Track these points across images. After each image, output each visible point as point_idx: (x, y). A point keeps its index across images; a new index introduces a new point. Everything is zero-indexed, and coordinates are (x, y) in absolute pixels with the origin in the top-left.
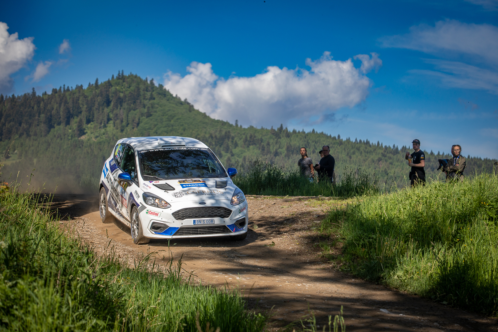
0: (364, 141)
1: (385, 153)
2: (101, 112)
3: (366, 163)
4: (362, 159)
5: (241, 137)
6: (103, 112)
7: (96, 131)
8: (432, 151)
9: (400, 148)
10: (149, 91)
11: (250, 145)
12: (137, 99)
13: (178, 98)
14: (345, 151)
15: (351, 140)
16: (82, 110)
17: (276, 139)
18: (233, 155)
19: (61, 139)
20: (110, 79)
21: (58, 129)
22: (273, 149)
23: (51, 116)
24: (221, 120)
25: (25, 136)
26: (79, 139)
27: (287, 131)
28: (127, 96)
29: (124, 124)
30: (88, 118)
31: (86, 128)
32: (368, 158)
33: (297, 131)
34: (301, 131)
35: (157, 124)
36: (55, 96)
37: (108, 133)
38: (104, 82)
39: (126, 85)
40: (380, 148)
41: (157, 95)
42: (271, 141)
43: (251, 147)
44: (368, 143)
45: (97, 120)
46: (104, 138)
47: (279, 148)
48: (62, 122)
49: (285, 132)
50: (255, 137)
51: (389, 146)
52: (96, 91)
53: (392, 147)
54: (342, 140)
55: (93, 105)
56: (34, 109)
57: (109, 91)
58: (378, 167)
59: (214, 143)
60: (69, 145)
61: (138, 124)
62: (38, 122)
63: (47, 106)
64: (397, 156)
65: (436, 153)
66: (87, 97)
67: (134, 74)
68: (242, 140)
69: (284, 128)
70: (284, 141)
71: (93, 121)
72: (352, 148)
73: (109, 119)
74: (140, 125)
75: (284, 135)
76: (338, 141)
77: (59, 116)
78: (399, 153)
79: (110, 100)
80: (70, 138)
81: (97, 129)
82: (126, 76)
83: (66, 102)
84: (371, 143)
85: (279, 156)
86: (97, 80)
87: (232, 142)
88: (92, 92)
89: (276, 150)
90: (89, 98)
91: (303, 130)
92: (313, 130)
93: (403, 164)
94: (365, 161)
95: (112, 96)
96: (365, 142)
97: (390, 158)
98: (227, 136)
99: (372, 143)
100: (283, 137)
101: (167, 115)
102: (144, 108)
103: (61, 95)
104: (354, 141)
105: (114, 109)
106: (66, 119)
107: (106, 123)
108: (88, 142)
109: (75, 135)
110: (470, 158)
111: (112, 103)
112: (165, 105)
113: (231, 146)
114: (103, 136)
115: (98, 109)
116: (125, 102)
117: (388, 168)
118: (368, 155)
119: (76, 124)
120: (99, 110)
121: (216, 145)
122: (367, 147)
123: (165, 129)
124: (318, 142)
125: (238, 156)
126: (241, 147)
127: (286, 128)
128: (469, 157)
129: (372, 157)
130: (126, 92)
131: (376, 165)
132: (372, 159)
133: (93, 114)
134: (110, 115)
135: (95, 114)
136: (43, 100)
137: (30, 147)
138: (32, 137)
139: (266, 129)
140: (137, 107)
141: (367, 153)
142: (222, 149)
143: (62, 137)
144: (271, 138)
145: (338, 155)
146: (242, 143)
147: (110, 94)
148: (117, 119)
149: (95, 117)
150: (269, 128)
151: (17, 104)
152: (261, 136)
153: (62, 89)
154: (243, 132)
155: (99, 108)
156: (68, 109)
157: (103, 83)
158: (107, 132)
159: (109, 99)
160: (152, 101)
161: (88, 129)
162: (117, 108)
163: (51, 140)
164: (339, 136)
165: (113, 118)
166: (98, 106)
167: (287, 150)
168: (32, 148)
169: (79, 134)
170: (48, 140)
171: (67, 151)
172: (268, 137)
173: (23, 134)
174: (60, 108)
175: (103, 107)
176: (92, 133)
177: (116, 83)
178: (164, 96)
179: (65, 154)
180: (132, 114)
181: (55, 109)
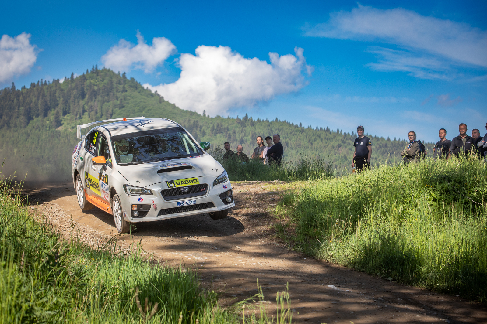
0: (324, 129)
1: (345, 140)
2: (76, 104)
3: (326, 149)
4: (323, 145)
5: (208, 126)
6: (78, 104)
7: (72, 122)
8: (388, 137)
10: (122, 84)
11: (217, 133)
12: (111, 92)
13: (149, 90)
14: (307, 138)
15: (312, 128)
16: (59, 103)
17: (241, 128)
19: (40, 130)
20: (85, 73)
21: (36, 121)
22: (238, 137)
23: (30, 108)
24: (189, 110)
25: (6, 127)
26: (57, 129)
27: (252, 120)
28: (101, 89)
29: (98, 115)
30: (64, 110)
31: (63, 120)
32: (328, 144)
33: (261, 120)
34: (265, 119)
35: (129, 115)
36: (33, 89)
38: (79, 76)
39: (100, 79)
40: (339, 135)
41: (129, 88)
42: (237, 130)
43: (218, 135)
44: (328, 130)
45: (73, 112)
47: (245, 136)
48: (41, 114)
49: (250, 121)
50: (222, 126)
51: (348, 133)
52: (72, 84)
53: (351, 134)
54: (304, 127)
55: (69, 98)
56: (13, 102)
57: (84, 84)
58: (338, 153)
60: (47, 136)
61: (112, 115)
62: (18, 115)
63: (26, 99)
65: (392, 139)
66: (63, 91)
67: (108, 68)
68: (210, 129)
69: (249, 117)
70: (249, 129)
71: (69, 113)
72: (314, 135)
73: (84, 111)
75: (249, 124)
76: (300, 129)
77: (37, 109)
79: (85, 93)
80: (48, 129)
81: (73, 120)
82: (100, 70)
83: (44, 95)
84: (331, 131)
85: (244, 143)
86: (72, 75)
87: (200, 131)
88: (68, 85)
89: (242, 137)
90: (65, 92)
91: (267, 119)
92: (277, 119)
94: (325, 147)
95: (87, 90)
96: (326, 129)
97: (349, 144)
98: (196, 125)
99: (332, 131)
100: (248, 125)
101: (139, 106)
102: (116, 100)
103: (39, 89)
104: (315, 128)
105: (89, 101)
106: (44, 111)
107: (81, 114)
108: (64, 133)
109: (52, 126)
111: (87, 96)
112: (137, 97)
113: (199, 134)
115: (74, 101)
116: (99, 95)
117: (348, 153)
118: (329, 142)
119: (53, 116)
120: (75, 102)
122: (327, 134)
124: (281, 130)
126: (209, 135)
127: (251, 117)
129: (332, 143)
130: (100, 85)
131: (336, 151)
132: (332, 145)
133: (69, 106)
134: (85, 107)
135: (71, 106)
136: (22, 93)
137: (10, 138)
138: (12, 129)
139: (232, 118)
140: (110, 99)
141: (328, 139)
143: (40, 128)
144: (236, 127)
145: (300, 142)
146: (210, 132)
147: (85, 87)
148: (92, 110)
149: (71, 109)
150: (235, 118)
152: (227, 125)
153: (40, 83)
154: (211, 122)
155: (75, 101)
156: (45, 101)
157: (78, 76)
159: (84, 92)
160: (124, 94)
161: (65, 120)
162: (92, 100)
163: (31, 131)
164: (301, 124)
165: (88, 110)
166: (74, 98)
167: (252, 138)
168: (13, 139)
169: (56, 125)
170: (27, 131)
171: (45, 141)
172: (234, 125)
173: (4, 126)
174: (38, 101)
175: (79, 99)
176: (68, 124)
177: (90, 77)
178: (135, 88)
179: (44, 144)
180: (106, 106)
181: (33, 102)
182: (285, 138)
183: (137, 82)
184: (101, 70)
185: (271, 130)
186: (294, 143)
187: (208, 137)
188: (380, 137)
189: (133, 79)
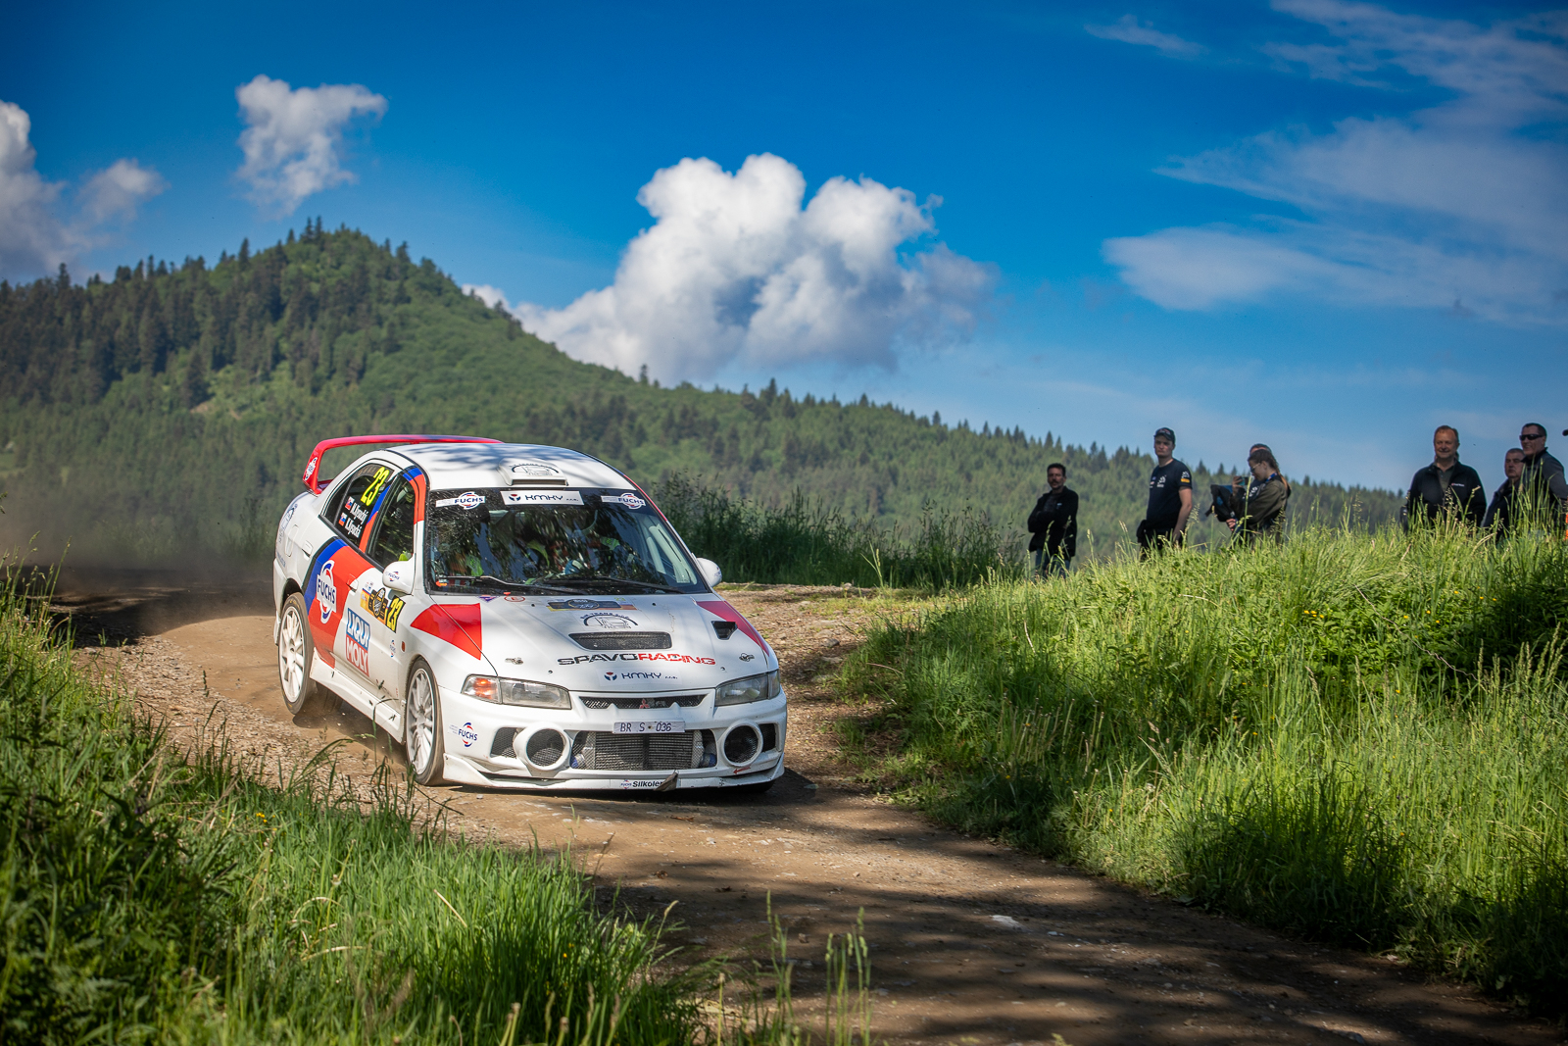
0: (1008, 432)
2: (254, 336)
3: (1013, 493)
4: (1001, 482)
5: (656, 415)
6: (260, 336)
7: (239, 391)
8: (1201, 463)
9: (1110, 454)
10: (395, 279)
11: (680, 437)
12: (360, 301)
13: (476, 299)
14: (954, 458)
15: (972, 428)
16: (201, 329)
17: (756, 423)
18: (631, 466)
19: (141, 412)
20: (284, 242)
21: (131, 384)
23: (112, 345)
24: (599, 364)
25: (36, 400)
26: (193, 411)
27: (788, 398)
28: (331, 291)
29: (321, 370)
30: (217, 353)
31: (213, 382)
32: (1019, 479)
33: (818, 400)
34: (828, 398)
35: (416, 374)
36: (124, 287)
37: (276, 396)
38: (266, 251)
39: (329, 260)
40: (1053, 452)
41: (417, 290)
42: (743, 427)
43: (685, 443)
44: (1019, 436)
45: (244, 360)
46: (264, 410)
48: (145, 363)
49: (783, 403)
50: (696, 414)
51: (1080, 448)
52: (244, 274)
53: (1088, 451)
54: (946, 426)
55: (232, 316)
56: (62, 325)
57: (279, 276)
59: (577, 431)
60: (163, 430)
61: (361, 373)
62: (74, 363)
63: (102, 315)
64: (1102, 477)
65: (1213, 470)
66: (215, 293)
67: (353, 229)
68: (659, 423)
69: (780, 391)
70: (779, 426)
71: (231, 362)
72: (976, 450)
73: (278, 358)
74: (367, 374)
75: (780, 411)
76: (933, 431)
77: (135, 347)
78: (1108, 467)
79: (282, 303)
80: (165, 408)
81: (243, 385)
82: (329, 234)
83: (156, 307)
84: (1028, 438)
85: (763, 469)
86: (245, 244)
87: (631, 427)
88: (231, 277)
89: (757, 453)
90: (222, 297)
91: (834, 397)
92: (864, 398)
93: (1120, 500)
94: (1009, 487)
95: (288, 291)
96: (1012, 433)
98: (617, 410)
99: (1032, 439)
100: (776, 415)
101: (445, 347)
102: (377, 328)
103: (143, 286)
104: (979, 430)
105: (292, 328)
106: (155, 355)
107: (268, 368)
108: (216, 423)
109: (179, 400)
110: (1311, 483)
111: (288, 312)
112: (439, 320)
113: (626, 437)
114: (262, 404)
115: (247, 327)
116: (324, 308)
119: (182, 370)
120: (250, 331)
121: (585, 436)
122: (1017, 448)
123: (440, 387)
124: (875, 432)
126: (656, 442)
127: (787, 391)
128: (1307, 481)
130: (328, 280)
133: (234, 342)
134: (281, 345)
135: (239, 341)
136: (90, 300)
137: (50, 433)
138: (57, 404)
139: (729, 392)
140: (359, 324)
141: (1017, 464)
143: (143, 406)
144: (741, 418)
145: (933, 469)
146: (660, 431)
147: (282, 284)
148: (302, 356)
149: (239, 351)
150: (737, 390)
151: (15, 309)
152: (713, 411)
153: (145, 273)
154: (663, 400)
155: (251, 325)
156: (161, 325)
157: (262, 252)
158: (272, 393)
159: (279, 299)
160: (401, 308)
161: (218, 384)
162: (302, 325)
163: (113, 414)
164: (937, 416)
165: (291, 353)
166: (247, 318)
168: (57, 437)
169: (192, 399)
170: (103, 415)
171: (157, 446)
173: (31, 395)
174: (137, 323)
175: (263, 322)
176: (228, 396)
177: (300, 255)
178: (436, 293)
179: (151, 456)
180: (344, 343)
181: (123, 326)
182: (887, 457)
183: (440, 274)
184: (333, 232)
186: (916, 473)
187: (653, 447)
189: (428, 265)
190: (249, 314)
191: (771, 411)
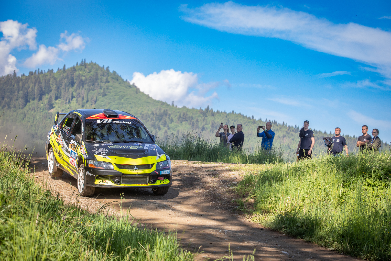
0: (272, 121)
1: (289, 131)
2: (67, 91)
5: (176, 115)
7: (62, 106)
8: (325, 131)
10: (105, 76)
11: (182, 121)
12: (96, 82)
13: (127, 82)
15: (262, 120)
16: (52, 89)
17: (203, 117)
18: (169, 129)
19: (35, 111)
20: (75, 65)
21: (33, 104)
22: (201, 125)
23: (28, 92)
25: (6, 107)
26: (49, 111)
27: (212, 111)
28: (88, 79)
29: (85, 101)
30: (56, 95)
31: (55, 103)
33: (220, 112)
34: (223, 111)
35: (110, 102)
36: (31, 77)
37: (72, 107)
38: (70, 68)
39: (87, 71)
40: (285, 127)
41: (111, 79)
42: (200, 119)
43: (184, 123)
44: (275, 122)
45: (64, 98)
48: (36, 98)
49: (211, 112)
50: (187, 115)
51: (292, 126)
52: (64, 74)
54: (255, 119)
55: (61, 85)
56: (14, 87)
57: (73, 75)
58: (283, 142)
59: (154, 119)
60: (41, 116)
61: (96, 102)
62: (17, 97)
63: (25, 85)
66: (56, 79)
67: (94, 62)
68: (177, 117)
69: (210, 109)
70: (210, 118)
71: (60, 98)
73: (73, 97)
74: (97, 102)
75: (210, 114)
76: (252, 121)
77: (34, 93)
79: (74, 82)
80: (41, 110)
81: (63, 104)
82: (87, 63)
83: (40, 82)
84: (278, 123)
85: (205, 130)
86: (65, 66)
88: (60, 75)
89: (203, 126)
90: (58, 80)
91: (225, 111)
92: (233, 111)
95: (76, 79)
97: (292, 135)
98: (165, 113)
99: (279, 123)
100: (209, 115)
101: (119, 95)
102: (100, 89)
103: (36, 77)
104: (264, 120)
105: (77, 89)
106: (39, 96)
107: (70, 100)
110: (355, 137)
111: (76, 85)
112: (117, 88)
113: (168, 121)
114: (68, 110)
116: (86, 84)
117: (291, 143)
119: (47, 100)
120: (65, 90)
121: (156, 120)
122: (275, 126)
123: (117, 106)
124: (236, 121)
125: (173, 130)
126: (176, 122)
127: (212, 109)
130: (87, 76)
131: (281, 140)
132: (278, 135)
133: (61, 92)
134: (74, 94)
136: (22, 80)
137: (10, 117)
138: (12, 109)
139: (196, 109)
140: (95, 88)
142: (161, 123)
143: (36, 110)
144: (199, 116)
145: (252, 131)
146: (177, 119)
147: (74, 77)
148: (79, 97)
149: (62, 95)
150: (199, 109)
152: (192, 114)
153: (37, 72)
154: (178, 111)
155: (66, 88)
156: (41, 87)
157: (69, 68)
159: (74, 81)
160: (107, 84)
162: (80, 88)
163: (27, 112)
164: (253, 117)
165: (76, 96)
166: (65, 86)
167: (212, 126)
168: (12, 118)
169: (49, 108)
170: (25, 112)
171: (39, 121)
172: (197, 115)
174: (35, 87)
175: (69, 87)
176: (59, 107)
177: (79, 69)
178: (117, 80)
179: (37, 123)
180: (91, 94)
181: (31, 87)
183: (118, 75)
184: (88, 63)
185: (228, 121)
186: (247, 132)
187: (175, 124)
188: (318, 131)
189: (115, 73)
190: (65, 85)
191: (208, 115)
